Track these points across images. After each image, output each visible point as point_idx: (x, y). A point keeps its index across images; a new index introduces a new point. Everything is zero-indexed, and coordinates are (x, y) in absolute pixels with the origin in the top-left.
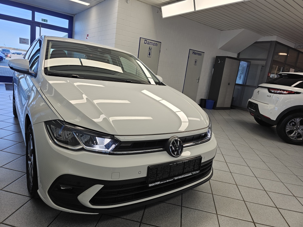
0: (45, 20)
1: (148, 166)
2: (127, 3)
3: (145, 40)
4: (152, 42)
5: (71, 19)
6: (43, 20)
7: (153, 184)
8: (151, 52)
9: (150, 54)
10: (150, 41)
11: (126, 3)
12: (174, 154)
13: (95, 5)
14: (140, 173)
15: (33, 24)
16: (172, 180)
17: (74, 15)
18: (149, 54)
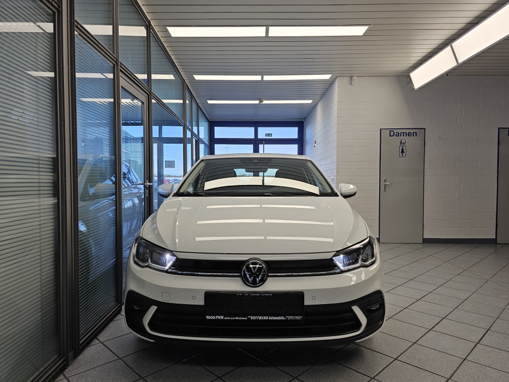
0: (268, 135)
1: (206, 292)
2: (352, 85)
3: (390, 131)
4: (404, 131)
5: (301, 125)
6: (266, 135)
7: (213, 318)
8: (404, 148)
9: (404, 151)
10: (400, 131)
11: (350, 86)
12: (249, 283)
13: (320, 100)
14: (194, 298)
15: (256, 143)
16: (244, 319)
17: (305, 119)
18: (401, 151)
